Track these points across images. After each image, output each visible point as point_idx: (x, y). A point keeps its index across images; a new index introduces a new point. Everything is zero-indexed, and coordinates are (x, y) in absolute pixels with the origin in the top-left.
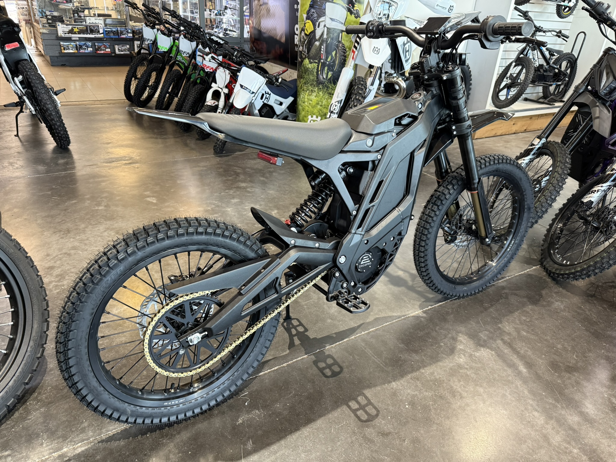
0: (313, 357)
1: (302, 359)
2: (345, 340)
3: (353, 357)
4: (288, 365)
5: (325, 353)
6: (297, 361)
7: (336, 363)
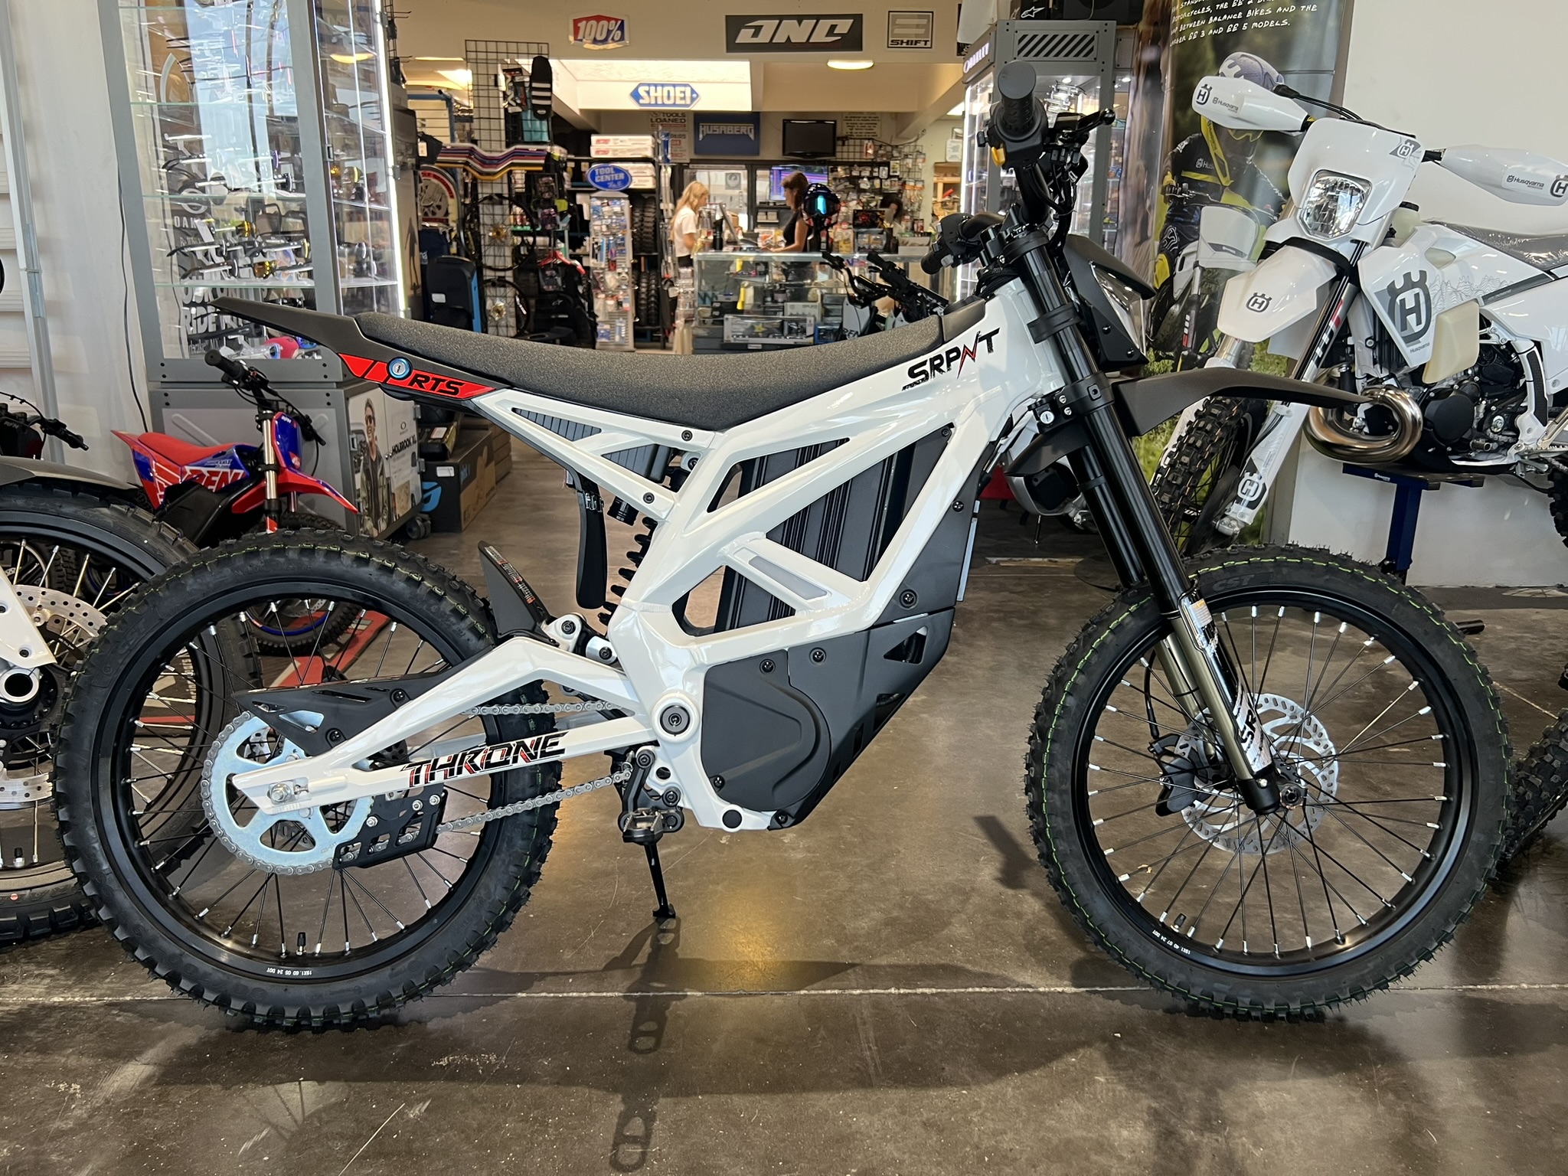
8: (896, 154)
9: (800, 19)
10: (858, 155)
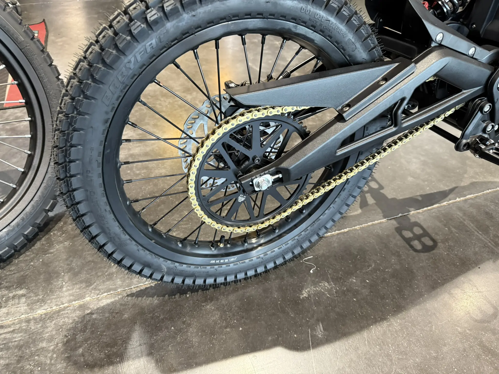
0: (394, 222)
1: (380, 223)
2: (435, 206)
3: (449, 229)
4: (361, 229)
5: (409, 219)
6: (373, 225)
7: (425, 233)
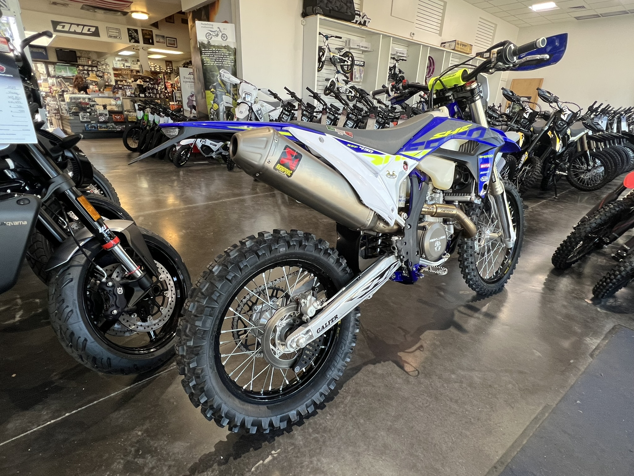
8: (99, 64)
9: (78, 25)
10: (85, 63)
